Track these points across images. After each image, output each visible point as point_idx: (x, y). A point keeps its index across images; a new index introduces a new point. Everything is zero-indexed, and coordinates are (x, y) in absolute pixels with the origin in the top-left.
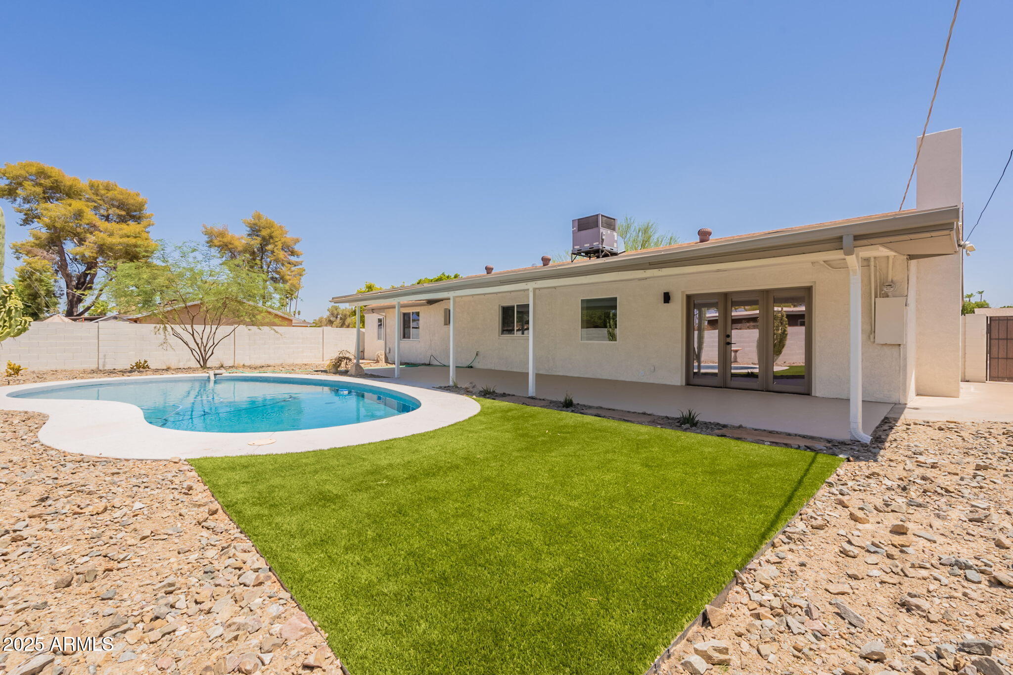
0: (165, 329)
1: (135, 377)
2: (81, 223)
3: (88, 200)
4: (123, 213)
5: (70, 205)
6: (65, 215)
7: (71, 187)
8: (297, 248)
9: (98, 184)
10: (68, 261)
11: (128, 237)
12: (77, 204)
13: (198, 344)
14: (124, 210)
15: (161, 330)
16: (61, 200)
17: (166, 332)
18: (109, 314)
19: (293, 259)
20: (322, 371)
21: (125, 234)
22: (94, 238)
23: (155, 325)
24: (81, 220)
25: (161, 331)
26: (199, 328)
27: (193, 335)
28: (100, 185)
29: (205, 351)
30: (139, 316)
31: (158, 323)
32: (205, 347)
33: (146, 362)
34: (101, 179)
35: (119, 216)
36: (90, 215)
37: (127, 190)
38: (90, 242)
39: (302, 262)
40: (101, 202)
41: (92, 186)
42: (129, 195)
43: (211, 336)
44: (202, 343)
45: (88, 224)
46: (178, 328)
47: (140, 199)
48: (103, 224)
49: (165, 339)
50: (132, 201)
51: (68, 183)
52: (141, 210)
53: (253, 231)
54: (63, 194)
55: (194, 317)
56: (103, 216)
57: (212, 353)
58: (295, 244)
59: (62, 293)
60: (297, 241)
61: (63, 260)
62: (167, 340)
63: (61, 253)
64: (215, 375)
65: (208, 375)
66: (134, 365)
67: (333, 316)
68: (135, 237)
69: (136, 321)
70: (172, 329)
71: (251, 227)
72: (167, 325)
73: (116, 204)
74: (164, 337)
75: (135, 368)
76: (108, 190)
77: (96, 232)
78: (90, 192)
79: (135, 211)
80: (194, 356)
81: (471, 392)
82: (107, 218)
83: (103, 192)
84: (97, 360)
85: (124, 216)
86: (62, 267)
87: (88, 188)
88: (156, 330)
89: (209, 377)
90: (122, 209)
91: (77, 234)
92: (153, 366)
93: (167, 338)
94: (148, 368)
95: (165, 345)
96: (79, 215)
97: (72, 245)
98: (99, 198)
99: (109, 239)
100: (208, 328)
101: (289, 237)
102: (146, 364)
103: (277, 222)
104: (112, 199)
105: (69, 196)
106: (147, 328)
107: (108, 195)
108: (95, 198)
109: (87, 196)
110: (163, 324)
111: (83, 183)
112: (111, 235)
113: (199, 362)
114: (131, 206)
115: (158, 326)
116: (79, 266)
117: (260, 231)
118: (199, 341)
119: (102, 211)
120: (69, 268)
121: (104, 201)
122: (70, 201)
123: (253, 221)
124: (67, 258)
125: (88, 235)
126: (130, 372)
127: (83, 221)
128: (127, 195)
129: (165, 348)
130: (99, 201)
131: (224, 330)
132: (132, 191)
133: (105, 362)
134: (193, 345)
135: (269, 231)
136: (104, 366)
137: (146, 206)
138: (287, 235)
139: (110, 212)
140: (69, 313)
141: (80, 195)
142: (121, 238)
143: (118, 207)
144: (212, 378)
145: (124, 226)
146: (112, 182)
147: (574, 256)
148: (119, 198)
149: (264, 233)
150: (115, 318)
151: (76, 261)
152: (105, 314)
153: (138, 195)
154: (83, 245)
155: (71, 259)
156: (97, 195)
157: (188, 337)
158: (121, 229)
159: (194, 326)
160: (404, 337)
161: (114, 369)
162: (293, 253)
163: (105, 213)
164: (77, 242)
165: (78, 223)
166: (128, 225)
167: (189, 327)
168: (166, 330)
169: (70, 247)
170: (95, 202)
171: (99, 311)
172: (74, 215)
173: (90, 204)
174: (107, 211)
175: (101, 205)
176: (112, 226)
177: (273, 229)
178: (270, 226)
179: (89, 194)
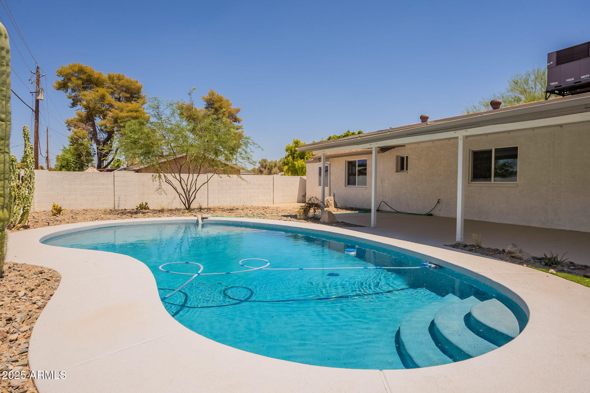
0: (160, 176)
1: (140, 219)
2: (104, 103)
3: (109, 88)
4: (128, 95)
5: (97, 92)
6: (95, 98)
7: (98, 79)
8: (238, 116)
9: (114, 76)
10: (98, 131)
11: (132, 112)
12: (102, 91)
13: (184, 190)
14: (129, 94)
15: (157, 177)
16: (92, 88)
17: (161, 179)
18: (122, 167)
19: (236, 124)
20: (291, 216)
21: (130, 110)
22: (112, 113)
23: (152, 174)
24: (104, 102)
25: (157, 179)
26: (184, 176)
27: (180, 182)
28: (114, 77)
29: (189, 195)
30: (142, 167)
31: (155, 173)
32: (189, 192)
33: (146, 204)
34: (115, 73)
35: (126, 98)
36: (110, 98)
37: (130, 79)
38: (109, 117)
39: (242, 126)
40: (115, 89)
41: (110, 78)
42: (132, 82)
43: (193, 183)
44: (187, 189)
45: (108, 104)
46: (170, 176)
47: (139, 84)
48: (117, 104)
49: (160, 185)
50: (133, 87)
51: (96, 76)
52: (139, 93)
53: (209, 104)
54: (94, 84)
55: (181, 166)
56: (117, 98)
57: (195, 197)
58: (237, 112)
59: (94, 153)
60: (238, 111)
61: (95, 130)
62: (161, 186)
63: (93, 126)
64: (203, 218)
65: (196, 218)
66: (138, 206)
67: (263, 167)
68: (136, 111)
69: (137, 171)
70: (165, 176)
71: (207, 102)
72: (161, 174)
73: (124, 89)
74: (159, 184)
75: (139, 209)
76: (120, 80)
77: (113, 109)
78: (108, 81)
79: (135, 94)
80: (181, 200)
81: (520, 259)
82: (119, 100)
83: (116, 81)
84: (113, 201)
85: (129, 98)
86: (94, 135)
87: (107, 79)
88: (154, 178)
89: (198, 221)
90: (128, 93)
91: (102, 112)
92: (151, 207)
93: (161, 184)
94: (148, 209)
95: (160, 190)
96: (103, 98)
97: (100, 120)
98: (114, 86)
99: (120, 113)
100: (191, 175)
101: (233, 107)
102: (147, 206)
103: (225, 98)
104: (122, 86)
105: (97, 85)
106: (147, 177)
107: (119, 83)
108: (112, 86)
109: (107, 85)
110: (158, 173)
111: (105, 76)
112: (122, 111)
113: (185, 205)
114: (133, 90)
115: (155, 174)
116: (104, 134)
117: (213, 104)
118: (185, 188)
119: (116, 95)
120: (98, 136)
121: (117, 88)
122: (97, 89)
123: (209, 97)
124: (97, 130)
125: (108, 112)
126: (136, 213)
127: (105, 102)
128: (130, 83)
129: (160, 193)
130: (114, 88)
131: (203, 178)
132: (133, 79)
133: (119, 203)
134: (181, 191)
135: (219, 104)
136: (118, 206)
137: (142, 90)
138: (231, 107)
139: (121, 95)
140: (99, 167)
141: (103, 85)
142: (127, 112)
143: (125, 92)
144: (200, 222)
145: (129, 104)
146: (121, 74)
147: (548, 94)
148: (126, 85)
149: (216, 105)
150: (125, 169)
151: (102, 131)
152: (119, 167)
153: (137, 82)
154: (105, 119)
155: (99, 130)
156: (113, 84)
157: (176, 184)
158: (127, 107)
159: (181, 174)
160: (349, 184)
161: (125, 209)
162: (236, 120)
163: (118, 97)
164: (102, 118)
165: (102, 104)
166: (131, 103)
167: (177, 175)
168: (160, 178)
169: (98, 121)
170: (112, 89)
171: (116, 165)
172: (100, 98)
173: (109, 90)
174: (119, 94)
175: (115, 91)
176: (122, 104)
177: (222, 102)
178: (220, 100)
179: (108, 84)
